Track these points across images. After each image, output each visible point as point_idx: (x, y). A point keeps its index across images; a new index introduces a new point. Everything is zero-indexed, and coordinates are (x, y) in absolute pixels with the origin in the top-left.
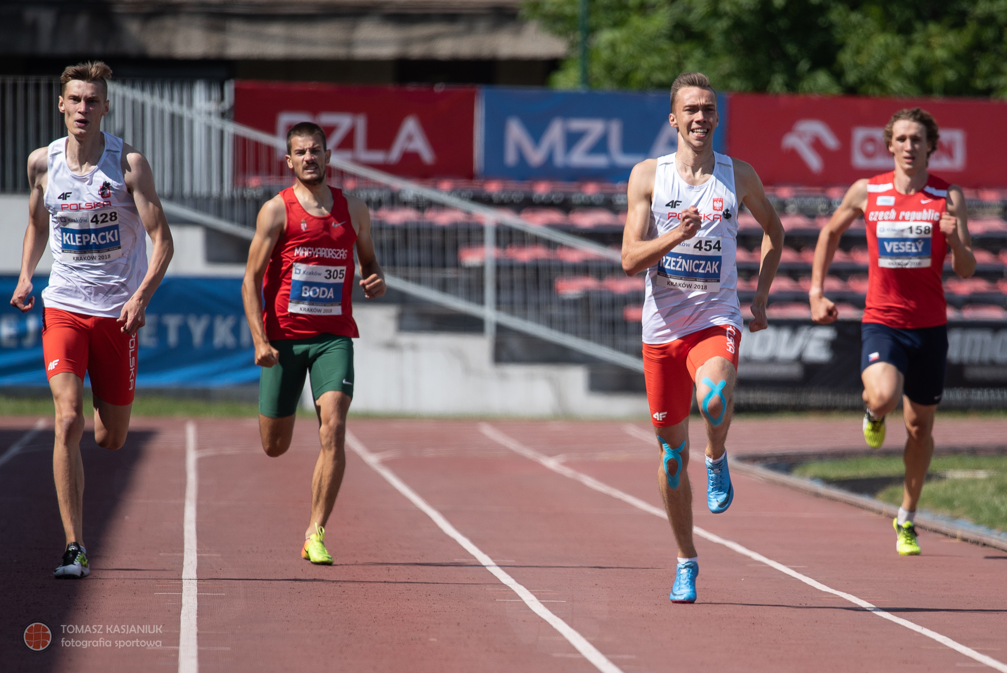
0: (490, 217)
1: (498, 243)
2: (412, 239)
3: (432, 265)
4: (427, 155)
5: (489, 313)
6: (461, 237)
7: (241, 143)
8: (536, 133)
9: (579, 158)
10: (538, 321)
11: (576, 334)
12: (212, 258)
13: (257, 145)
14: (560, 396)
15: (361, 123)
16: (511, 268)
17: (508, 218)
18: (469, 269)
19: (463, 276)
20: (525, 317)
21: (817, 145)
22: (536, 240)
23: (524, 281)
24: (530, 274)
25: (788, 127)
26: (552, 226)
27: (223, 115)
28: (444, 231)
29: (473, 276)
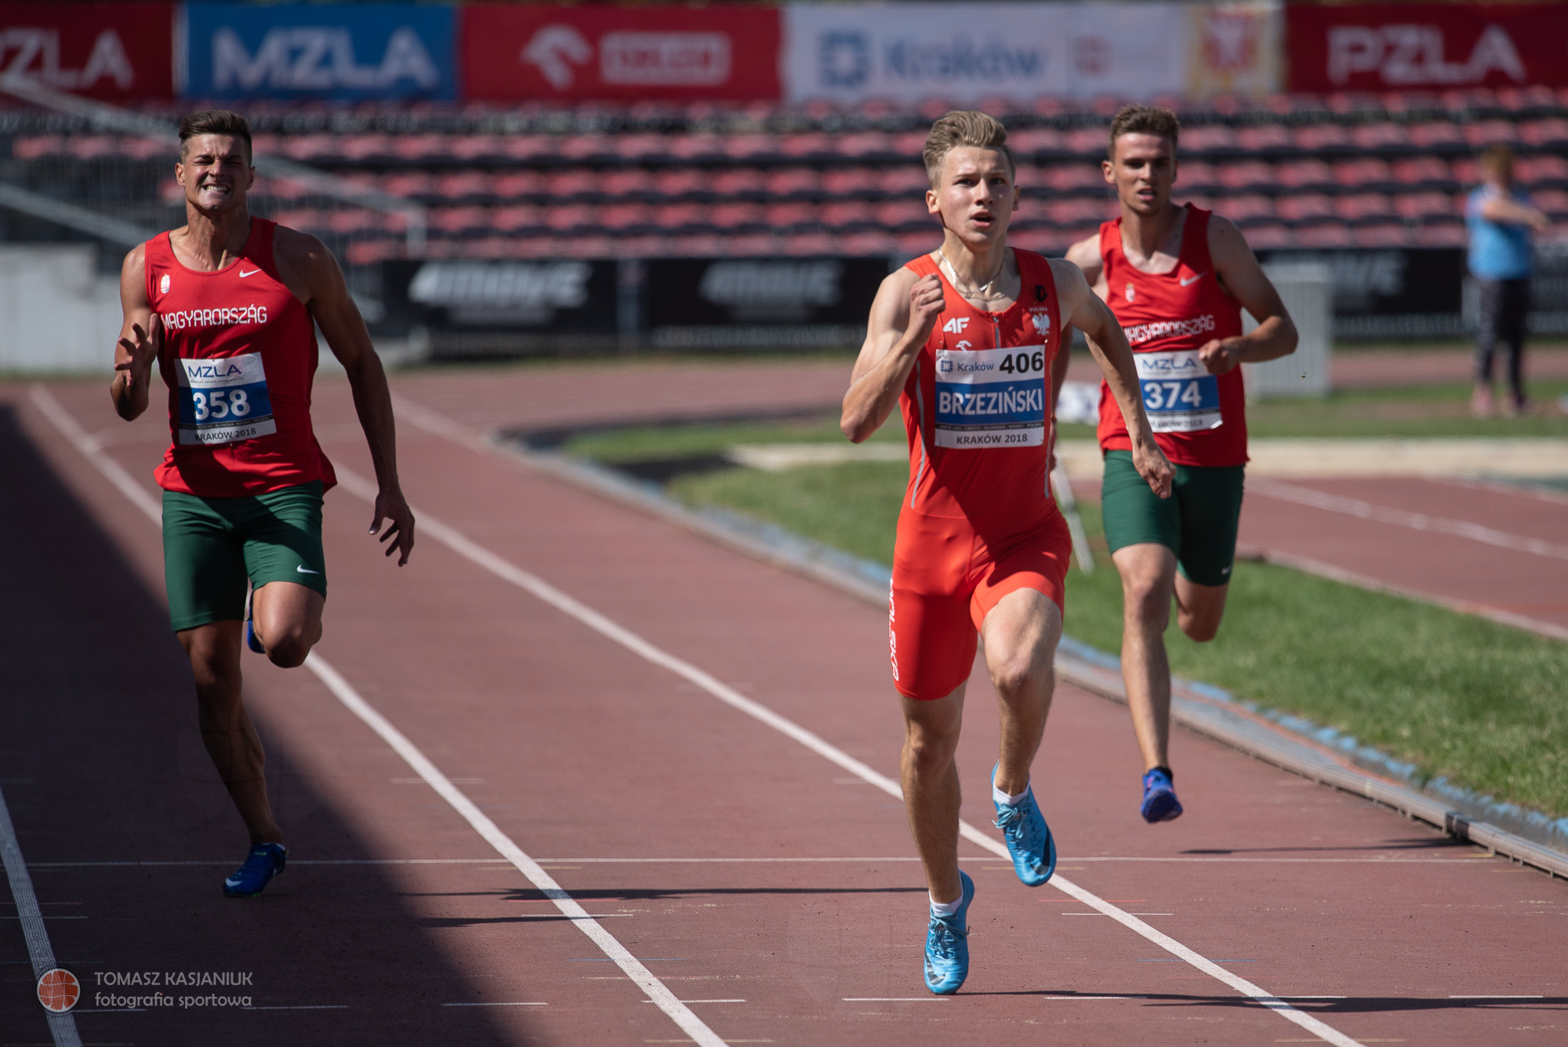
4: (125, 76)
8: (252, 45)
9: (303, 74)
15: (52, 39)
18: (170, 209)
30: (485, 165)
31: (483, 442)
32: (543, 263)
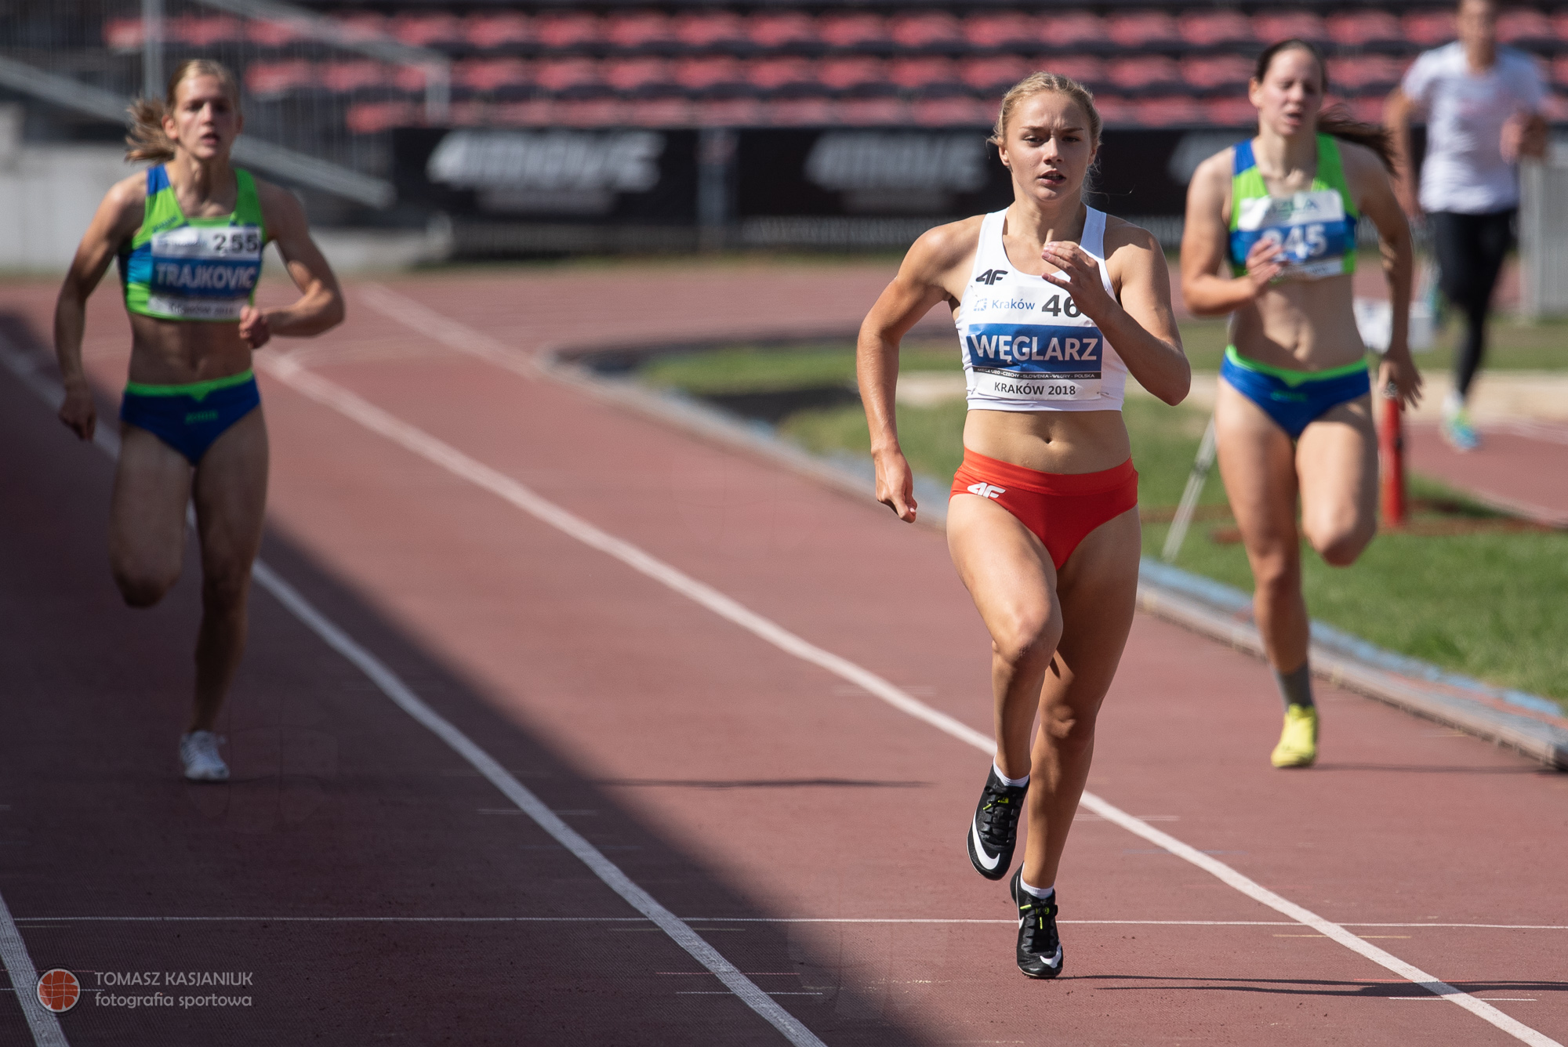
31: (536, 366)
32: (601, 133)
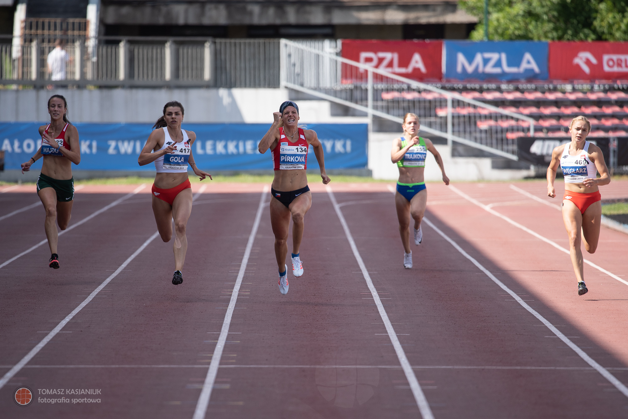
0: (449, 96)
1: (453, 106)
2: (417, 105)
3: (425, 116)
4: (423, 69)
5: (449, 136)
6: (438, 104)
7: (344, 65)
8: (470, 59)
9: (489, 69)
10: (470, 140)
11: (486, 144)
12: (334, 114)
13: (351, 66)
14: (480, 171)
15: (396, 56)
16: (459, 117)
17: (457, 96)
18: (441, 117)
19: (438, 120)
20: (465, 138)
21: (588, 62)
22: (469, 105)
23: (464, 122)
24: (467, 119)
25: (575, 55)
26: (475, 99)
27: (337, 54)
28: (430, 101)
29: (443, 121)
30: (557, 103)
